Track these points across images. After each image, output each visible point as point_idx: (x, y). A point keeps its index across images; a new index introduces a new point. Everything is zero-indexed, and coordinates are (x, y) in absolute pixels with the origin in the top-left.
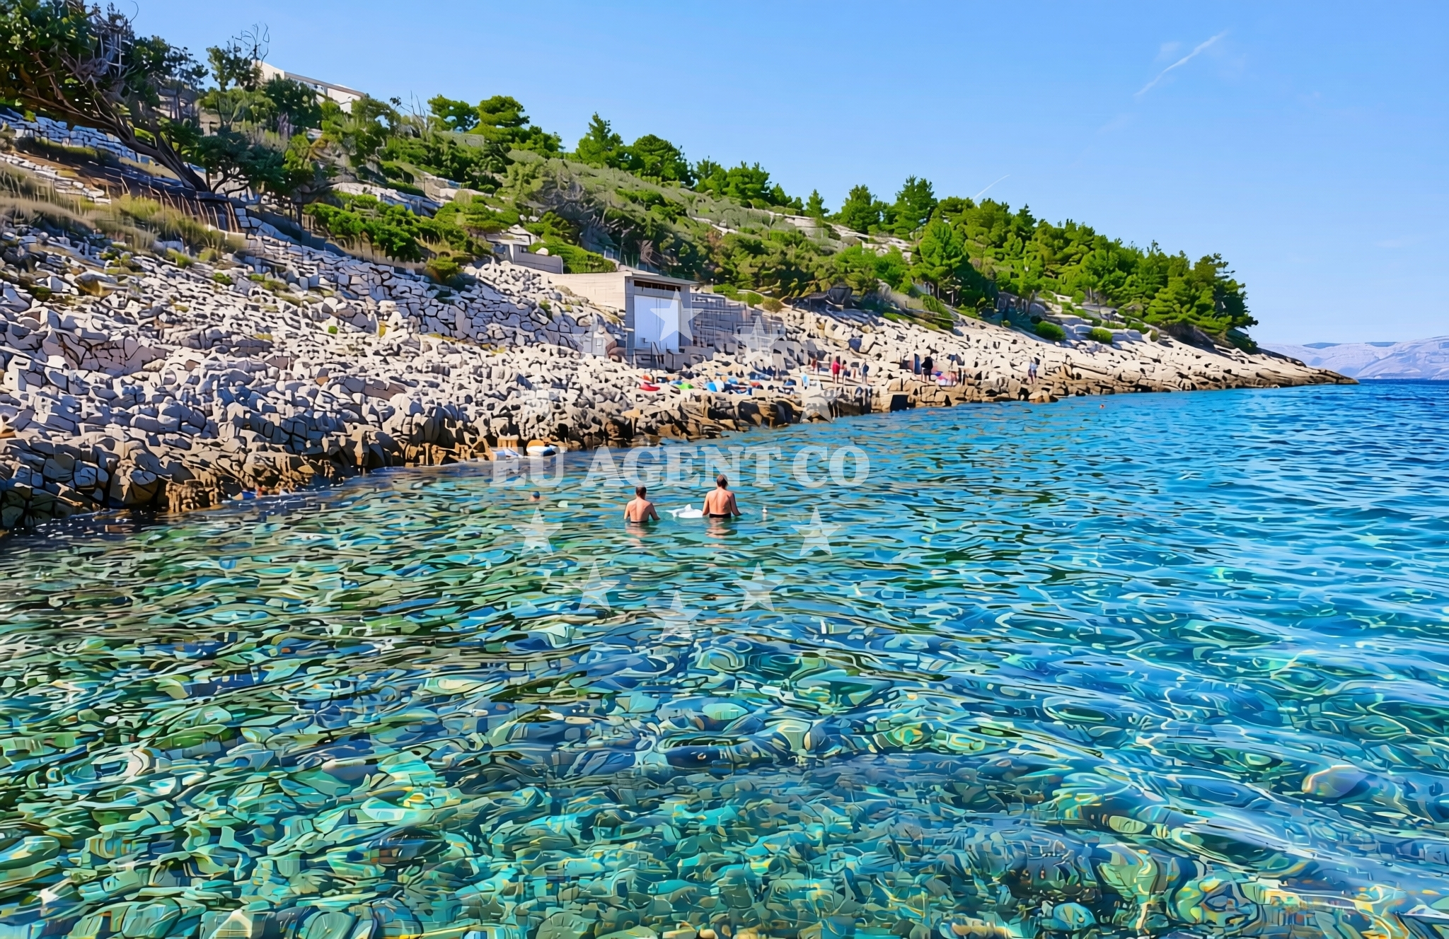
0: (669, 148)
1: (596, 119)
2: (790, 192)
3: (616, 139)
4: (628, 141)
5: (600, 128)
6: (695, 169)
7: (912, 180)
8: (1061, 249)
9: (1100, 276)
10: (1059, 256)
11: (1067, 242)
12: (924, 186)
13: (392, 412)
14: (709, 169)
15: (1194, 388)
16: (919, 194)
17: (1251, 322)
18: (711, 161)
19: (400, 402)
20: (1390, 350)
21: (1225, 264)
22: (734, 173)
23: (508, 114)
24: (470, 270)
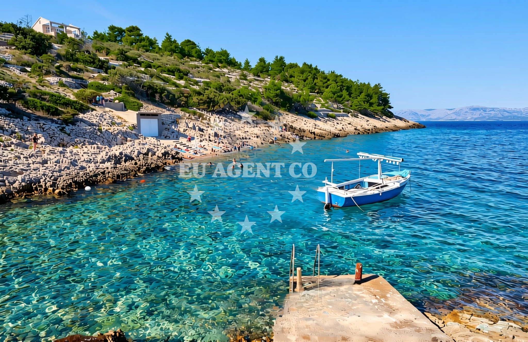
0: (194, 44)
1: (167, 34)
2: (238, 60)
3: (175, 41)
4: (179, 42)
5: (169, 38)
6: (204, 51)
7: (277, 57)
8: (326, 82)
9: (334, 95)
10: (326, 85)
11: (329, 80)
12: (282, 58)
13: (15, 182)
14: (208, 51)
15: (359, 133)
16: (280, 61)
17: (390, 107)
18: (210, 48)
19: (20, 177)
20: (452, 111)
21: (382, 88)
22: (218, 53)
23: (135, 33)
24: (81, 116)
